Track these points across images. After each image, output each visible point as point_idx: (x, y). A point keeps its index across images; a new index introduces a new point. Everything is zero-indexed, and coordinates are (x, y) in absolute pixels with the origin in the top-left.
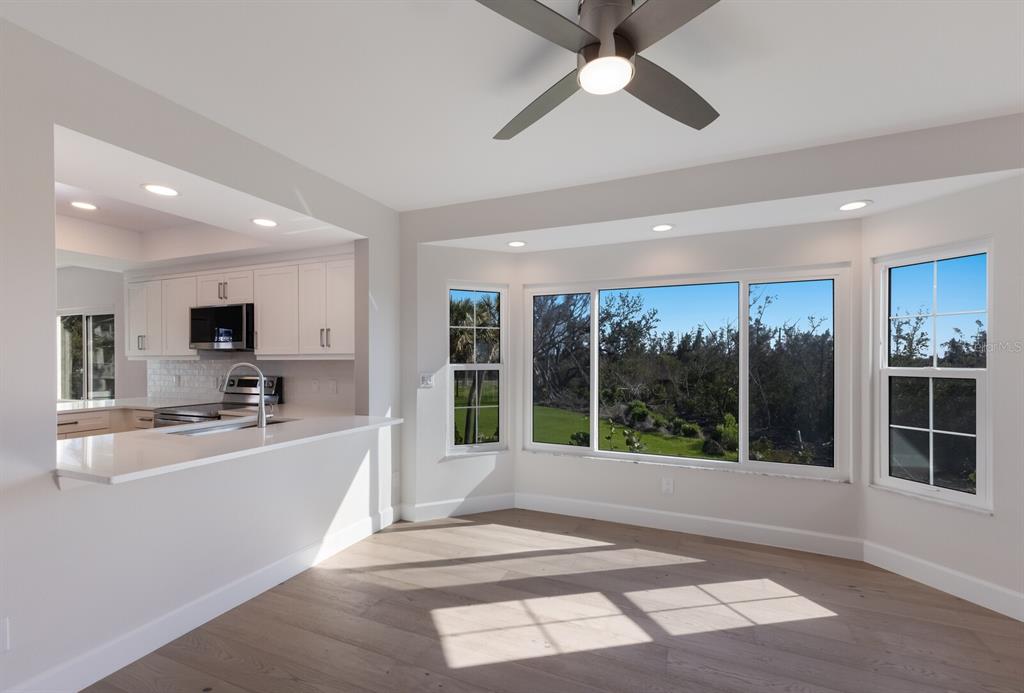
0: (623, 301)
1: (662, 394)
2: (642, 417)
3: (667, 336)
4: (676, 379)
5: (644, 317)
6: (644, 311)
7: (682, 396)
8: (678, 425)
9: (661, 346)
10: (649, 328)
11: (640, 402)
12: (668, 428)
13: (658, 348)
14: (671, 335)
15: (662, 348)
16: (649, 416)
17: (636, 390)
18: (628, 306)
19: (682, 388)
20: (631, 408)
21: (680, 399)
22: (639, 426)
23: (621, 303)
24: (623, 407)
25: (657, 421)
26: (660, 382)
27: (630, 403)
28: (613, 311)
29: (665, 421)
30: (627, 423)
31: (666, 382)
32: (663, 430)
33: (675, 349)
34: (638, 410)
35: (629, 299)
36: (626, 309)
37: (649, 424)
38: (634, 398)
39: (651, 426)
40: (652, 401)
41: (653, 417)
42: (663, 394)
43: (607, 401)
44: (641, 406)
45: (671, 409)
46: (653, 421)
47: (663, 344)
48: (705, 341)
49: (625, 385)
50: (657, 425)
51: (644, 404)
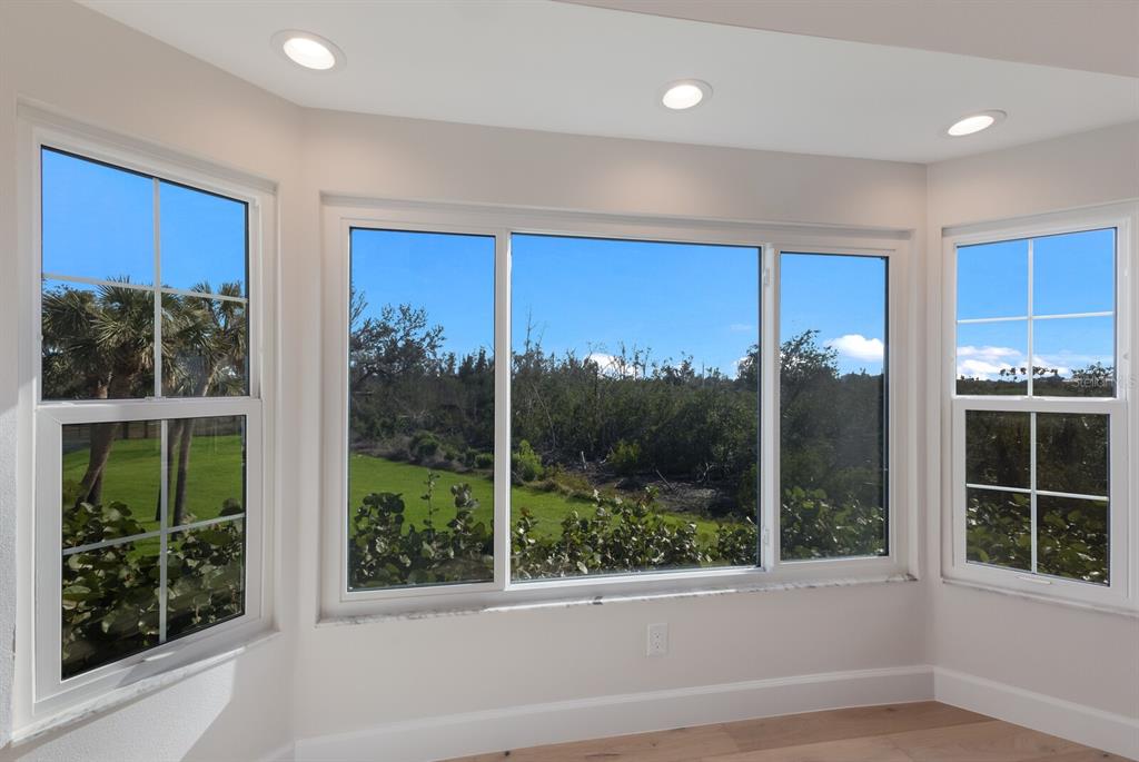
0: (404, 314)
1: (447, 420)
2: (431, 449)
3: (447, 357)
4: (462, 403)
5: (428, 335)
6: (429, 328)
7: (469, 422)
8: (471, 457)
9: (441, 368)
10: (433, 347)
11: (427, 432)
12: (460, 460)
13: (438, 370)
14: (452, 357)
15: (442, 370)
16: (439, 448)
17: (420, 417)
18: (410, 320)
19: (470, 414)
20: (417, 440)
21: (466, 426)
22: (427, 460)
23: (401, 316)
24: (407, 439)
25: (448, 454)
26: (445, 407)
27: (415, 434)
28: (391, 324)
29: (456, 452)
30: (413, 459)
31: (451, 407)
32: (455, 463)
33: (456, 371)
34: (427, 442)
35: (411, 312)
36: (408, 324)
37: (440, 458)
38: (417, 427)
39: (442, 460)
40: (437, 429)
41: (443, 449)
42: (449, 421)
43: (387, 434)
44: (430, 437)
45: (461, 439)
46: (444, 454)
47: (443, 365)
48: (487, 363)
49: (405, 412)
50: (449, 457)
51: (431, 435)
